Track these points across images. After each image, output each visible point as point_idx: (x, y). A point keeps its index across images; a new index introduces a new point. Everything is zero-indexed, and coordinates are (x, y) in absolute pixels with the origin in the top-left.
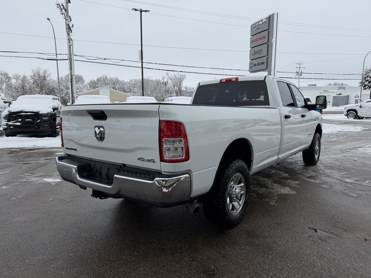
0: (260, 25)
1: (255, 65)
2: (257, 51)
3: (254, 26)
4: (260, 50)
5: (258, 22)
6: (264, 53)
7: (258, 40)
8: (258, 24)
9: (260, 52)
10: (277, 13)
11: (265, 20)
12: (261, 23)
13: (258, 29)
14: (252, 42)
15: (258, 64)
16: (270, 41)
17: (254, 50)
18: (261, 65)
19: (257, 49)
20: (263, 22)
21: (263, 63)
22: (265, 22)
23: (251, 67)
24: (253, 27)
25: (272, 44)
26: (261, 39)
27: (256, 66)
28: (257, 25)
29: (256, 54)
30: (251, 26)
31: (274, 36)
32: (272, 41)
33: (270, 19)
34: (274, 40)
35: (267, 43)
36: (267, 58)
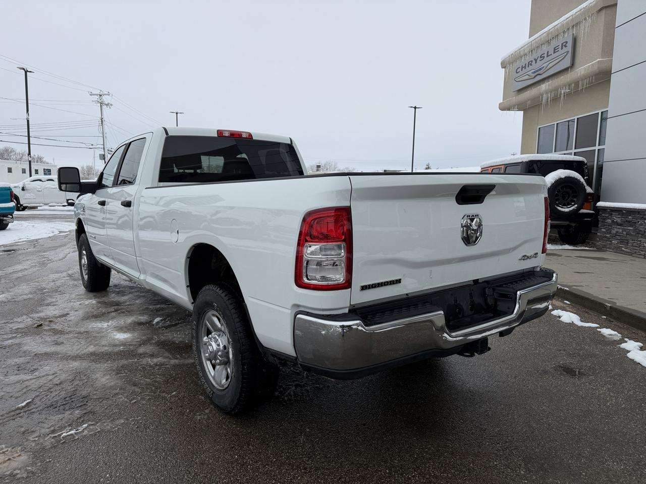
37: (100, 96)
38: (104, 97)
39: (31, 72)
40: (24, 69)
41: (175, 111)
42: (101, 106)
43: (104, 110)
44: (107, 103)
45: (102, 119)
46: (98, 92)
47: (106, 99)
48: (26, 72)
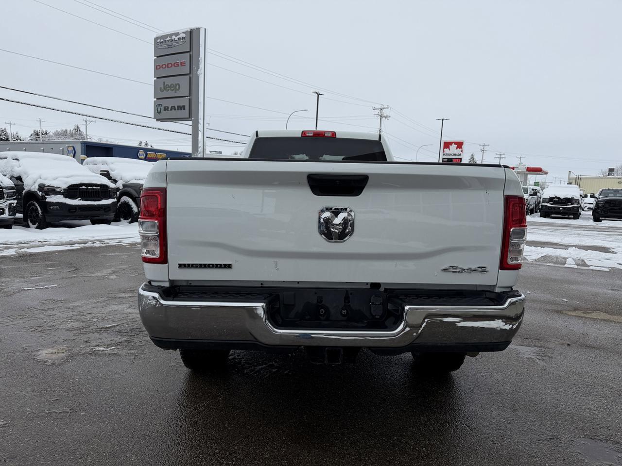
0: (173, 41)
1: (166, 109)
2: (170, 85)
3: (162, 40)
4: (176, 85)
5: (171, 35)
6: (184, 91)
7: (170, 65)
8: (170, 39)
9: (175, 87)
10: (205, 29)
11: (184, 35)
12: (176, 39)
13: (170, 46)
14: (158, 67)
15: (173, 108)
16: (194, 72)
17: (164, 83)
18: (178, 109)
19: (169, 81)
20: (179, 37)
21: (183, 108)
22: (183, 38)
23: (158, 110)
24: (159, 41)
25: (198, 77)
26: (176, 65)
27: (168, 110)
28: (168, 39)
29: (168, 90)
30: (156, 39)
31: (202, 66)
32: (198, 73)
33: (193, 35)
34: (201, 72)
35: (187, 74)
36: (190, 99)
37: (381, 109)
38: (384, 111)
39: (321, 95)
40: (317, 93)
41: (442, 118)
42: (381, 118)
43: (382, 122)
44: (385, 115)
45: (380, 129)
46: (379, 107)
47: (385, 112)
48: (319, 95)
